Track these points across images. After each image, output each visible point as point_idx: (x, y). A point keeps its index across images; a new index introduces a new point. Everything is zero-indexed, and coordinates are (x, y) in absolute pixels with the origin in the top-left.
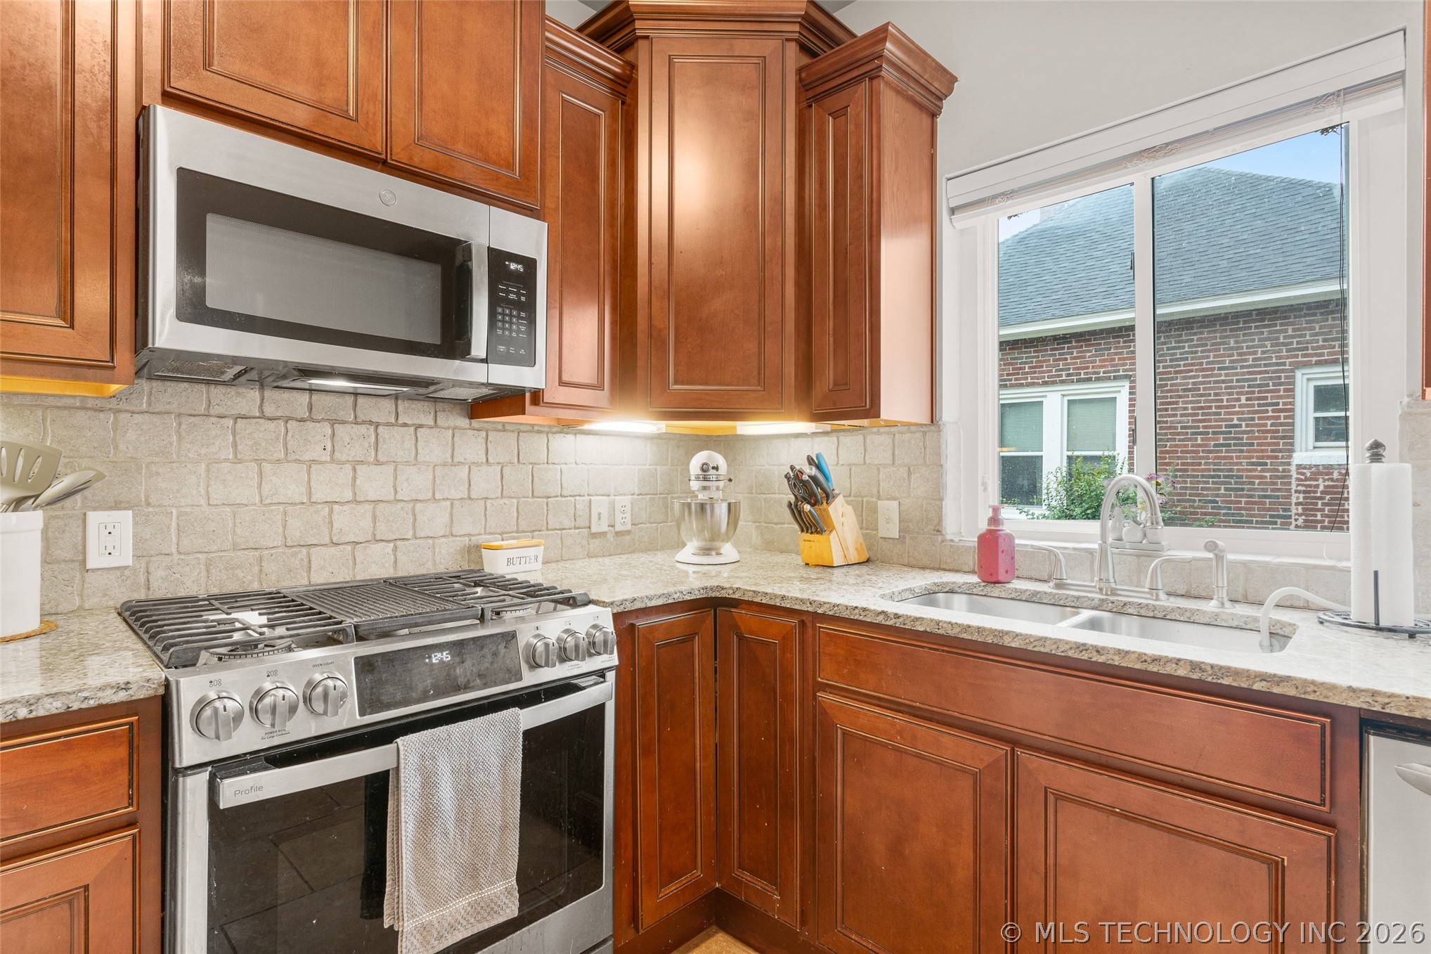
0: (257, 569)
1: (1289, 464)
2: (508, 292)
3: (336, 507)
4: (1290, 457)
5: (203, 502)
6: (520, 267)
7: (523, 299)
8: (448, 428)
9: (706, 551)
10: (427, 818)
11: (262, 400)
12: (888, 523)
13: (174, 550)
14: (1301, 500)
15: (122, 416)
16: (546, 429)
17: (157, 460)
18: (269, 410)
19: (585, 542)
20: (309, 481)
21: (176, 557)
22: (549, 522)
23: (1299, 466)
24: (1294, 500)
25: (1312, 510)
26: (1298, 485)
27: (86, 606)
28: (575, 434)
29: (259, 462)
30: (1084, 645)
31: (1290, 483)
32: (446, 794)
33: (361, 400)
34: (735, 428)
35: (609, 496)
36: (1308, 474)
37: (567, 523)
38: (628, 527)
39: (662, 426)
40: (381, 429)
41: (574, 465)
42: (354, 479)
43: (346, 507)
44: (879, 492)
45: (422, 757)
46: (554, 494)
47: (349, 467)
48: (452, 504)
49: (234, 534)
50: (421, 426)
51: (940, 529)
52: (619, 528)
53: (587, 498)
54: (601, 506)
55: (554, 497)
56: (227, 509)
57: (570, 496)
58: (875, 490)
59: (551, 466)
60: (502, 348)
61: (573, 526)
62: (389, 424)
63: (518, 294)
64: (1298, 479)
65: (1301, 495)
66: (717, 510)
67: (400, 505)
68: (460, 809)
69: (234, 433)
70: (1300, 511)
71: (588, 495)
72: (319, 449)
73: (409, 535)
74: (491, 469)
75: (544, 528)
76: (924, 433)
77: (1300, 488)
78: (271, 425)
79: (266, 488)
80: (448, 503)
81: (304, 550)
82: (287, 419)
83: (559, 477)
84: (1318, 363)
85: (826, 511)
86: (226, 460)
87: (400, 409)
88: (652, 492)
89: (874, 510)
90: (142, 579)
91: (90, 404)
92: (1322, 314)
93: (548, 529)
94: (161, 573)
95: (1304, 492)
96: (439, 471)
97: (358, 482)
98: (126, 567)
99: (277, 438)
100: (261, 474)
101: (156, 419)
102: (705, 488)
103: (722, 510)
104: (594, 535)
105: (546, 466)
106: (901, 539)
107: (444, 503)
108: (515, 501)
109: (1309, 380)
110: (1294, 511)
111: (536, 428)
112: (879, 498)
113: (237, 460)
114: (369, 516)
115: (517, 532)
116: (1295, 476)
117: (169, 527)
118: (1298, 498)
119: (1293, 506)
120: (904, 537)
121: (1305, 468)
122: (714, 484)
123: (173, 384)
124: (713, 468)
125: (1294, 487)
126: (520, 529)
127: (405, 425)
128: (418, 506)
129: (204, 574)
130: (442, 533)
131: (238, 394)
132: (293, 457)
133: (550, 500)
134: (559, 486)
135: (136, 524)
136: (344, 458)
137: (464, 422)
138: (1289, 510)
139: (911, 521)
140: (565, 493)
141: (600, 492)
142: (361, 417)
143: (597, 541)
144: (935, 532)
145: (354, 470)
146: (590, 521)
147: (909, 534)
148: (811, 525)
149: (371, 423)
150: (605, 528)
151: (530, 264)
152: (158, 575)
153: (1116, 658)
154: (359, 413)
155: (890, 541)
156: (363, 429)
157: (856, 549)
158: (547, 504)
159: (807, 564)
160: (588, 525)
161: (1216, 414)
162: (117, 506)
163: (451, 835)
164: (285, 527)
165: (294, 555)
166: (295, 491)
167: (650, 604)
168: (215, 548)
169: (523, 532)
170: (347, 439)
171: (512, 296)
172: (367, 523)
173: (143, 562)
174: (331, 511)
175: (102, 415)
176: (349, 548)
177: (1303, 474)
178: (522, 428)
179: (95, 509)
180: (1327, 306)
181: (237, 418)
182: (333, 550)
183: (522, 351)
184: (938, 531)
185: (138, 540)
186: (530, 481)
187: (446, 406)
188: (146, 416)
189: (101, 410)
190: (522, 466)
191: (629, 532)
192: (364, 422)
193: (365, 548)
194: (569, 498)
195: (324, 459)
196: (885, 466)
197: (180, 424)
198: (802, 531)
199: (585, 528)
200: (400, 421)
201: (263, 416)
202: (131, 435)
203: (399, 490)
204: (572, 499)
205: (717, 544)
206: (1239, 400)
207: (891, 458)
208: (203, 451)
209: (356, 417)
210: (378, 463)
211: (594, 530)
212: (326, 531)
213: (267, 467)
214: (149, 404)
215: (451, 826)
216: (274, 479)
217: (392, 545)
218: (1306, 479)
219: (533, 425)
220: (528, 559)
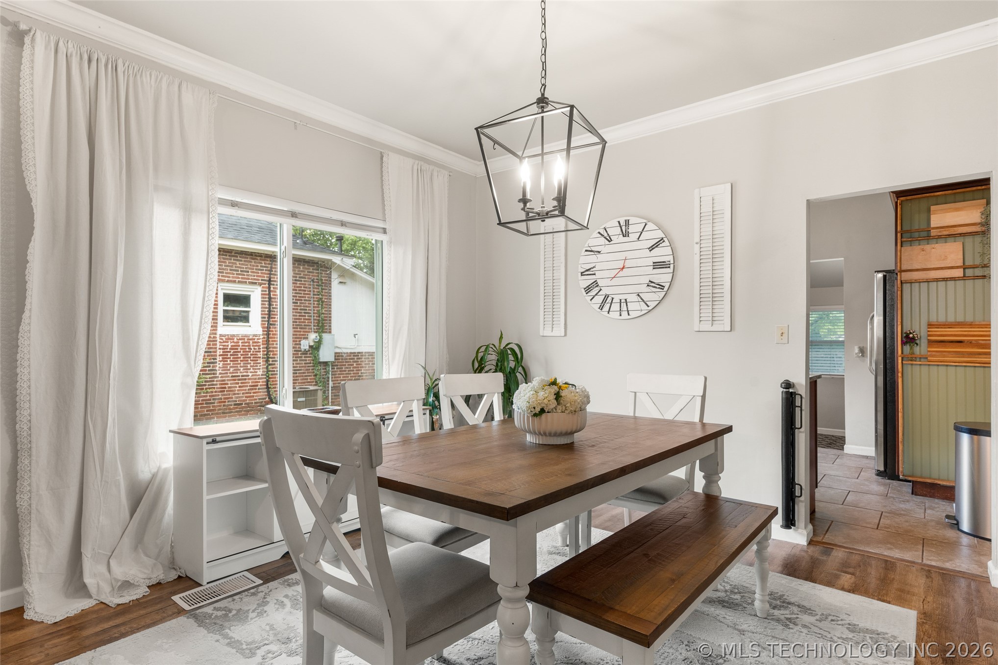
1: (216, 334)
4: (216, 330)
14: (221, 353)
23: (221, 335)
24: (218, 354)
25: (226, 358)
26: (220, 345)
31: (216, 344)
36: (224, 340)
64: (220, 342)
65: (222, 351)
70: (221, 359)
77: (221, 347)
84: (228, 281)
92: (229, 256)
95: (223, 349)
109: (222, 289)
110: (218, 359)
116: (219, 340)
119: (218, 357)
121: (223, 336)
125: (218, 346)
138: (216, 359)
177: (222, 339)
180: (231, 253)
218: (224, 342)
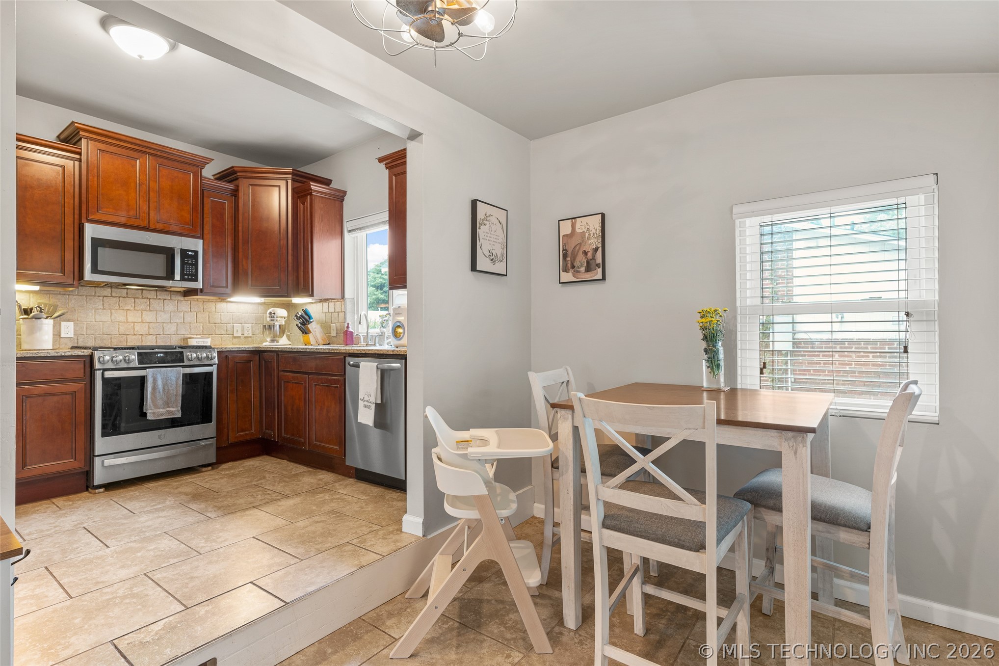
0: (110, 341)
2: (188, 261)
3: (135, 323)
5: (93, 320)
6: (193, 254)
7: (194, 262)
8: (175, 300)
9: (272, 341)
10: (155, 388)
11: (112, 291)
12: (333, 331)
13: (85, 334)
15: (70, 296)
17: (80, 308)
18: (114, 294)
19: (231, 340)
20: (127, 316)
21: (86, 336)
22: (216, 332)
27: (61, 347)
28: (226, 303)
29: (111, 309)
32: (160, 383)
33: (144, 291)
34: (291, 301)
35: (241, 324)
37: (223, 332)
38: (251, 335)
39: (262, 300)
40: (151, 300)
41: (226, 313)
42: (142, 315)
43: (139, 324)
44: (331, 321)
45: (153, 374)
47: (140, 312)
48: (177, 325)
49: (103, 330)
50: (165, 299)
52: (246, 335)
53: (232, 324)
54: (237, 327)
55: (218, 323)
56: (101, 323)
59: (217, 313)
60: (186, 277)
61: (226, 334)
62: (154, 299)
63: (192, 261)
66: (275, 328)
67: (158, 324)
68: (164, 388)
69: (103, 301)
72: (130, 306)
73: (162, 333)
74: (192, 313)
75: (214, 334)
78: (115, 299)
79: (113, 318)
80: (176, 324)
81: (125, 336)
82: (119, 297)
83: (220, 317)
85: (307, 327)
86: (100, 309)
87: (158, 294)
88: (261, 323)
89: (330, 327)
90: (76, 341)
91: (62, 293)
94: (81, 340)
96: (172, 314)
97: (143, 316)
98: (72, 338)
99: (117, 303)
100: (111, 313)
101: (80, 297)
102: (272, 320)
103: (277, 328)
104: (235, 337)
105: (215, 313)
106: (336, 336)
107: (174, 324)
108: (202, 324)
112: (332, 323)
113: (104, 309)
114: (147, 327)
117: (84, 327)
122: (275, 319)
123: (85, 287)
126: (204, 334)
127: (160, 299)
128: (165, 324)
129: (94, 341)
130: (173, 333)
131: (104, 290)
132: (122, 308)
134: (220, 320)
135: (74, 326)
136: (138, 309)
137: (182, 298)
139: (338, 330)
140: (222, 322)
141: (238, 322)
142: (144, 296)
143: (237, 339)
145: (142, 312)
146: (233, 332)
148: (305, 332)
149: (148, 298)
150: (239, 335)
151: (196, 253)
152: (80, 340)
154: (143, 295)
156: (145, 300)
157: (322, 340)
158: (215, 325)
162: (69, 321)
163: (161, 393)
164: (119, 329)
165: (122, 337)
166: (122, 319)
167: (232, 350)
168: (97, 334)
170: (139, 303)
171: (189, 262)
172: (146, 329)
173: (76, 336)
174: (134, 325)
175: (65, 296)
176: (140, 336)
178: (204, 300)
179: (63, 321)
181: (104, 297)
182: (135, 337)
183: (194, 278)
185: (75, 330)
186: (208, 317)
187: (175, 293)
188: (77, 296)
189: (65, 295)
190: (205, 313)
191: (251, 337)
192: (145, 298)
193: (146, 337)
194: (224, 324)
195: (131, 309)
196: (333, 312)
197: (87, 298)
198: (303, 334)
199: (231, 335)
200: (158, 298)
201: (112, 296)
202: (73, 301)
203: (157, 319)
204: (226, 324)
205: (277, 339)
207: (334, 310)
208: (94, 306)
209: (142, 296)
210: (150, 310)
211: (235, 335)
212: (132, 331)
213: (113, 311)
214: (78, 293)
215: (161, 391)
216: (115, 315)
217: (155, 336)
219: (209, 299)
220: (204, 342)
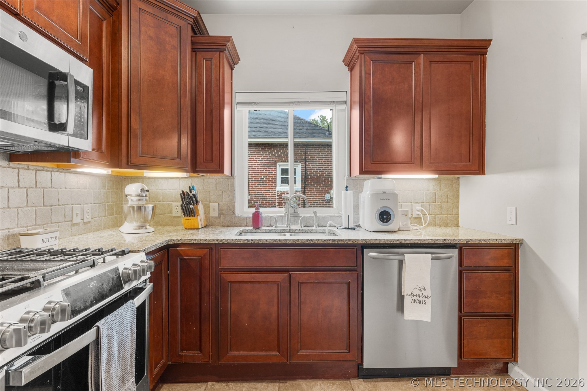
1: (275, 191)
4: (275, 189)
6: (82, 90)
12: (214, 211)
14: (278, 201)
16: (51, 170)
19: (69, 229)
22: (52, 219)
23: (277, 191)
24: (276, 201)
25: (281, 204)
26: (277, 197)
28: (65, 173)
30: (309, 239)
31: (275, 196)
35: (81, 204)
36: (280, 194)
37: (61, 219)
38: (90, 220)
41: (64, 189)
44: (210, 200)
46: (55, 204)
51: (234, 212)
52: (85, 220)
53: (71, 206)
54: (77, 210)
55: (55, 205)
57: (63, 205)
58: (208, 199)
59: (53, 189)
61: (64, 220)
64: (278, 195)
65: (278, 200)
70: (278, 204)
71: (71, 204)
74: (21, 190)
75: (50, 222)
76: (228, 179)
77: (278, 198)
83: (57, 195)
84: (282, 161)
85: (197, 207)
88: (99, 202)
89: (209, 207)
92: (283, 147)
93: (51, 223)
95: (279, 199)
104: (74, 225)
105: (50, 189)
108: (34, 208)
109: (280, 166)
110: (277, 204)
111: (45, 169)
112: (210, 202)
115: (35, 225)
116: (277, 194)
118: (277, 201)
119: (276, 203)
120: (220, 216)
121: (279, 192)
124: (146, 191)
125: (276, 197)
126: (37, 224)
133: (52, 207)
134: (57, 200)
138: (275, 204)
139: (223, 210)
140: (60, 203)
141: (77, 202)
143: (75, 228)
144: (232, 214)
146: (72, 218)
147: (222, 215)
148: (190, 214)
150: (79, 221)
151: (86, 89)
153: (316, 242)
155: (215, 218)
157: (204, 222)
158: (51, 209)
159: (186, 229)
160: (71, 219)
161: (258, 175)
169: (39, 225)
177: (278, 193)
178: (38, 168)
180: (284, 145)
183: (82, 132)
184: (233, 213)
186: (42, 197)
190: (38, 189)
191: (89, 222)
194: (62, 206)
196: (213, 190)
198: (185, 216)
199: (70, 221)
204: (63, 206)
206: (263, 171)
207: (215, 187)
211: (74, 222)
218: (279, 195)
219: (44, 167)
220: (52, 238)
